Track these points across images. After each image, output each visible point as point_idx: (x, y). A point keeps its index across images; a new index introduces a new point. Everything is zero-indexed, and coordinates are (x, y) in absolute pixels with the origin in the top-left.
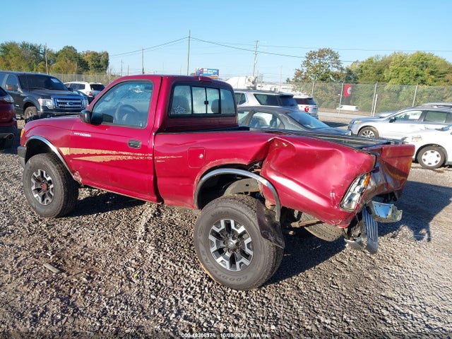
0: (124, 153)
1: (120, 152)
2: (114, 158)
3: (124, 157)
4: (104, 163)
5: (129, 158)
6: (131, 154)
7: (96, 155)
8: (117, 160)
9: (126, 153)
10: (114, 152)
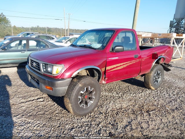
0: (132, 61)
1: (131, 61)
2: (128, 65)
3: (132, 63)
4: (124, 68)
5: (134, 62)
6: (135, 61)
7: (121, 66)
8: (129, 65)
9: (133, 61)
10: (129, 62)
